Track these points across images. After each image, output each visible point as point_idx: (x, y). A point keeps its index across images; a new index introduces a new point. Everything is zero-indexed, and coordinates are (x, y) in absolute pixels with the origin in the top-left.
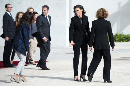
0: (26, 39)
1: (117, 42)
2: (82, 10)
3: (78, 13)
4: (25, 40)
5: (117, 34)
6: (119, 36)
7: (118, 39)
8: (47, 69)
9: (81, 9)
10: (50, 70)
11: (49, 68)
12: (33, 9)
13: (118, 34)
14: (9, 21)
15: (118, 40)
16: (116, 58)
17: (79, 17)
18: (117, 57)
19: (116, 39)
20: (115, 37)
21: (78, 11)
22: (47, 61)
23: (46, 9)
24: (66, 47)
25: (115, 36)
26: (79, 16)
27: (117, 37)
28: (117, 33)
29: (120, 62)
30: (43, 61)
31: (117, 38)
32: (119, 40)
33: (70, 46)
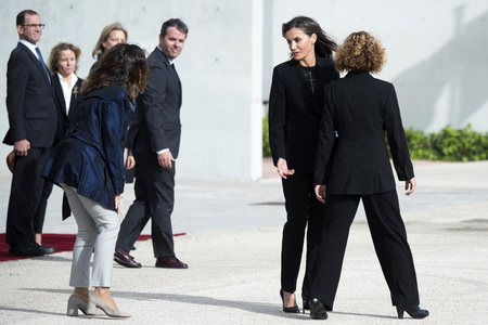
0: (112, 146)
1: (446, 161)
2: (314, 35)
3: (298, 50)
4: (109, 151)
5: (448, 130)
6: (457, 137)
7: (450, 150)
8: (178, 265)
9: (310, 34)
10: (186, 267)
11: (184, 262)
12: (125, 33)
13: (454, 129)
14: (30, 78)
15: (450, 154)
16: (445, 224)
17: (303, 64)
18: (446, 220)
19: (445, 151)
20: (442, 143)
21: (297, 40)
22: (177, 235)
23: (174, 30)
24: (251, 180)
25: (439, 136)
26: (303, 59)
27: (446, 141)
28: (448, 126)
29: (457, 237)
30: (164, 235)
31: (449, 145)
32: (455, 152)
33: (265, 176)
